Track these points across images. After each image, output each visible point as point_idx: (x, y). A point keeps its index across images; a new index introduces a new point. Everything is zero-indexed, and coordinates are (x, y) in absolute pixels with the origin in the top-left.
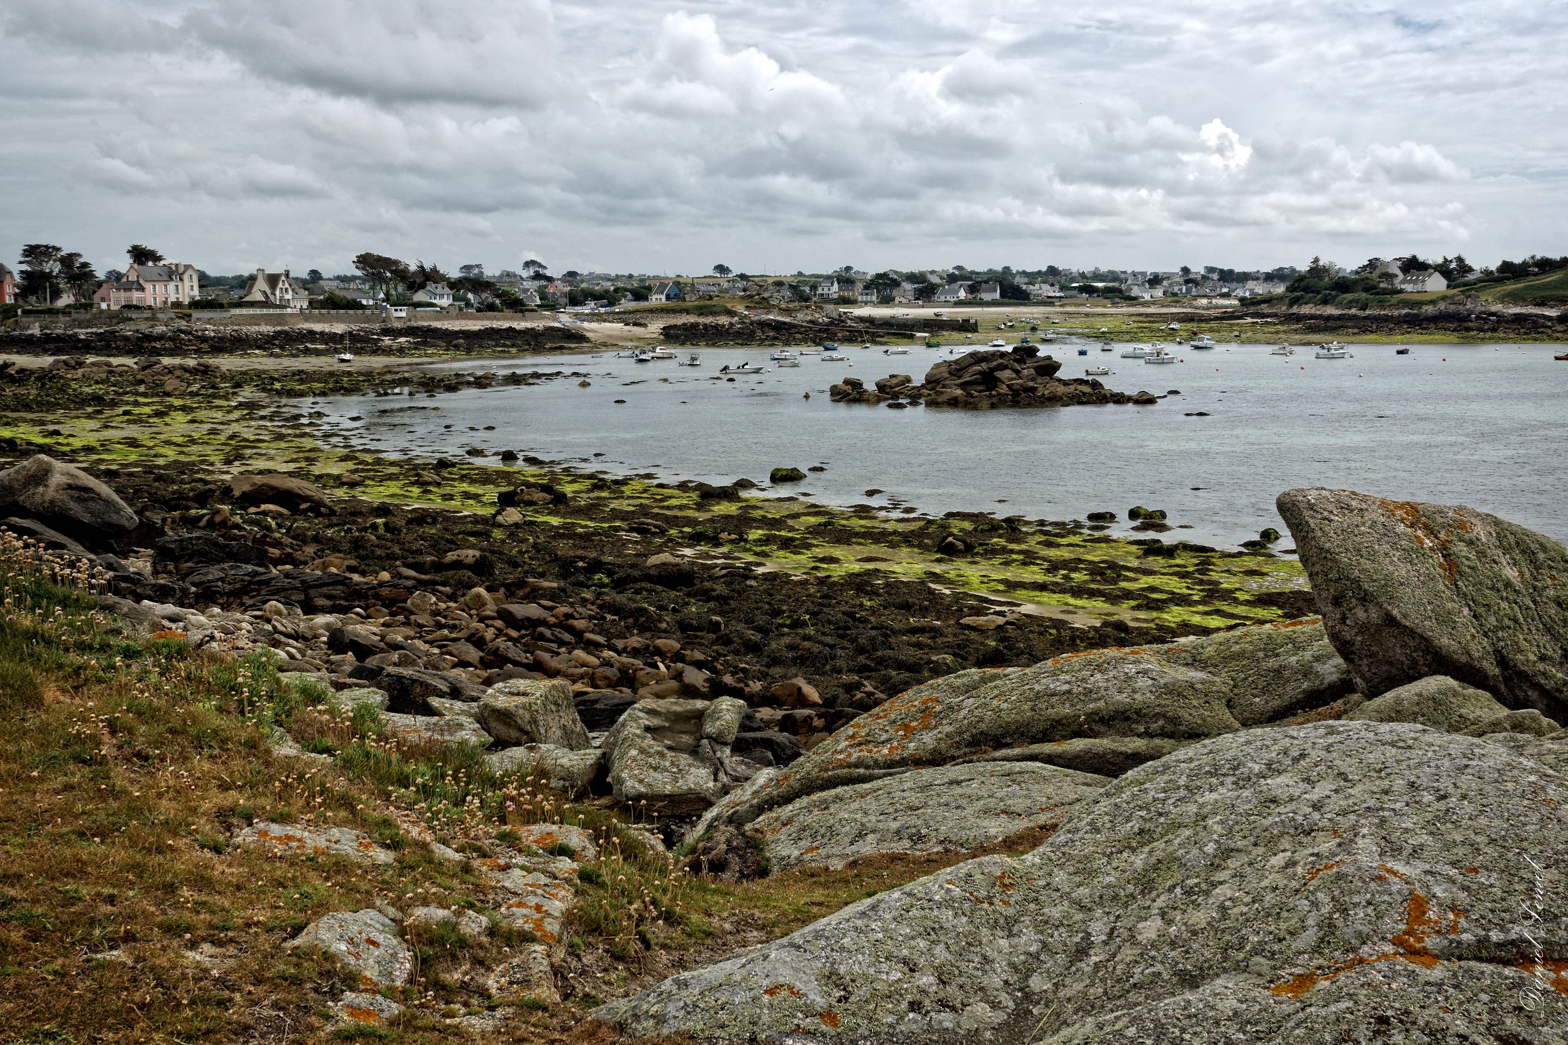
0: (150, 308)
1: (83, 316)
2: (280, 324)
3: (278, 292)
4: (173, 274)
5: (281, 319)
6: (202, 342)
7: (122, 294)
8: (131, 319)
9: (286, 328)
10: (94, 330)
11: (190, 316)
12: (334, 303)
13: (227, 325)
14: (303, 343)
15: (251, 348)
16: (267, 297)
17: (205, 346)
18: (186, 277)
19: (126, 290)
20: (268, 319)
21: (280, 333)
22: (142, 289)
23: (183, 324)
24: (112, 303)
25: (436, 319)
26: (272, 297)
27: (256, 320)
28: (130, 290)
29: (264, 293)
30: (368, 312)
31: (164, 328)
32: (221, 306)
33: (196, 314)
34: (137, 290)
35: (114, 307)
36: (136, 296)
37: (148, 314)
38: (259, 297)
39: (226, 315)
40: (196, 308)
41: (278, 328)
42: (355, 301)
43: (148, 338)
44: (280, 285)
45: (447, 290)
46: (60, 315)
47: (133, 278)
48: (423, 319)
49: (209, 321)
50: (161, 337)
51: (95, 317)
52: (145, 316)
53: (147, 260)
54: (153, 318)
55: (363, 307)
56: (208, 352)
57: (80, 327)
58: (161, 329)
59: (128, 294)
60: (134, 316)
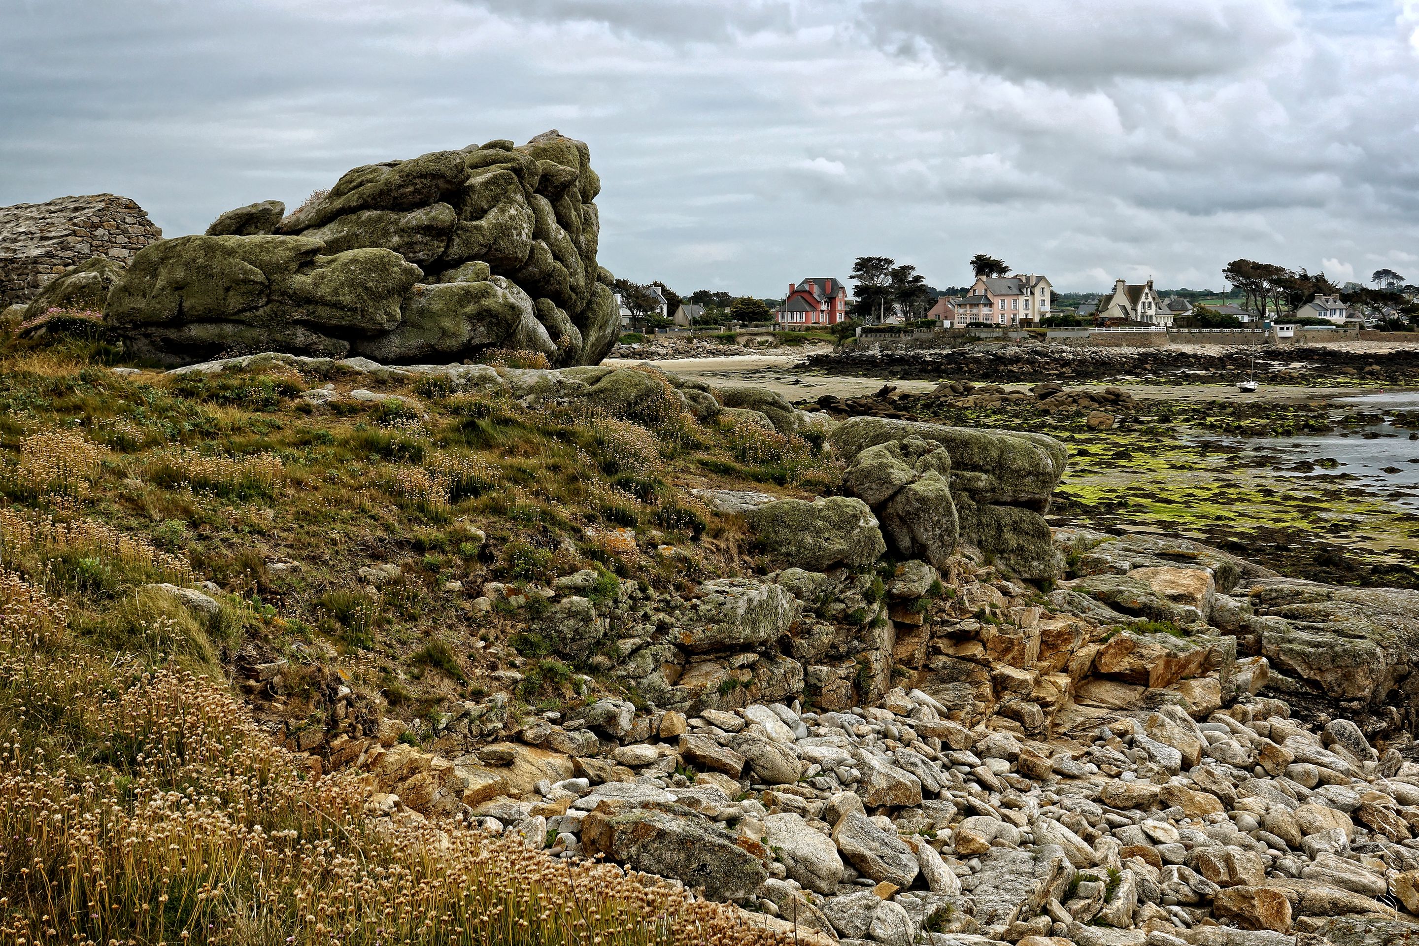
0: (998, 325)
1: (925, 335)
2: (1144, 346)
3: (1139, 308)
4: (1023, 286)
5: (1145, 339)
6: (1063, 366)
7: (968, 310)
8: (979, 339)
9: (1151, 350)
10: (937, 351)
11: (1044, 335)
12: (1203, 320)
13: (1084, 346)
14: (1179, 368)
15: (1119, 373)
16: (1127, 313)
17: (1067, 370)
18: (1037, 291)
19: (972, 305)
20: (1131, 340)
21: (1146, 355)
22: (990, 305)
23: (1038, 345)
24: (955, 321)
25: (1331, 340)
26: (1132, 314)
27: (1116, 341)
28: (978, 305)
29: (1124, 308)
30: (1248, 331)
31: (1017, 349)
32: (1078, 323)
33: (1051, 333)
34: (984, 305)
35: (959, 326)
36: (983, 313)
37: (998, 333)
38: (1118, 313)
39: (1086, 334)
40: (1050, 325)
41: (1142, 350)
42: (1230, 317)
43: (1000, 359)
44: (1143, 299)
45: (1340, 304)
46: (902, 335)
47: (980, 291)
48: (1314, 339)
49: (1065, 341)
50: (1016, 359)
51: (938, 336)
52: (995, 335)
53: (991, 271)
54: (1005, 338)
55: (1241, 325)
56: (1073, 378)
57: (922, 348)
58: (1013, 350)
59: (975, 310)
60: (983, 335)
